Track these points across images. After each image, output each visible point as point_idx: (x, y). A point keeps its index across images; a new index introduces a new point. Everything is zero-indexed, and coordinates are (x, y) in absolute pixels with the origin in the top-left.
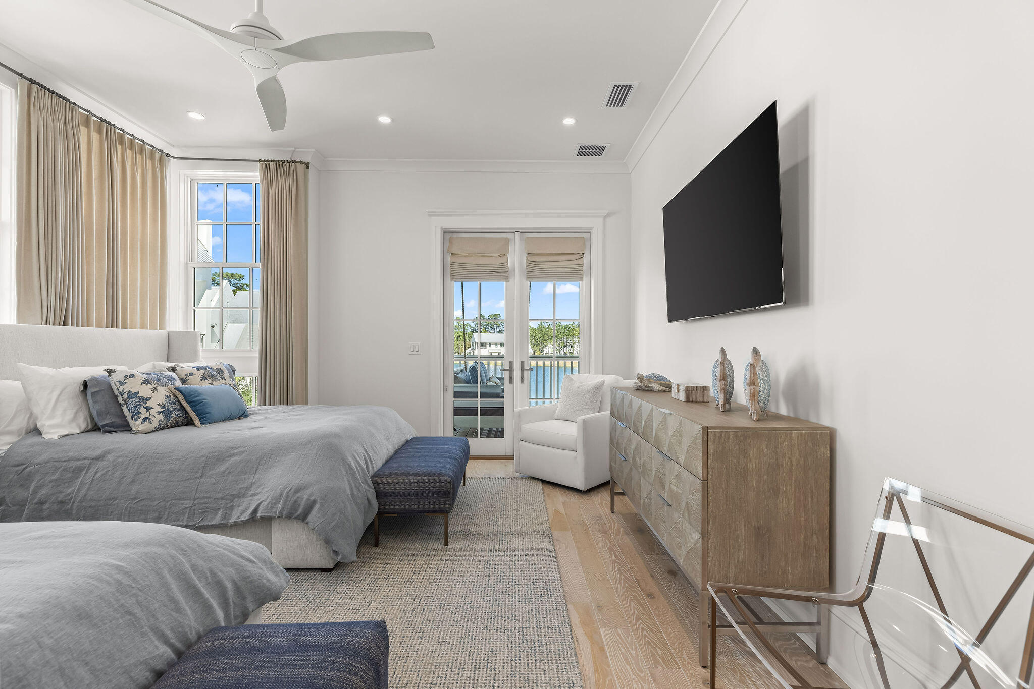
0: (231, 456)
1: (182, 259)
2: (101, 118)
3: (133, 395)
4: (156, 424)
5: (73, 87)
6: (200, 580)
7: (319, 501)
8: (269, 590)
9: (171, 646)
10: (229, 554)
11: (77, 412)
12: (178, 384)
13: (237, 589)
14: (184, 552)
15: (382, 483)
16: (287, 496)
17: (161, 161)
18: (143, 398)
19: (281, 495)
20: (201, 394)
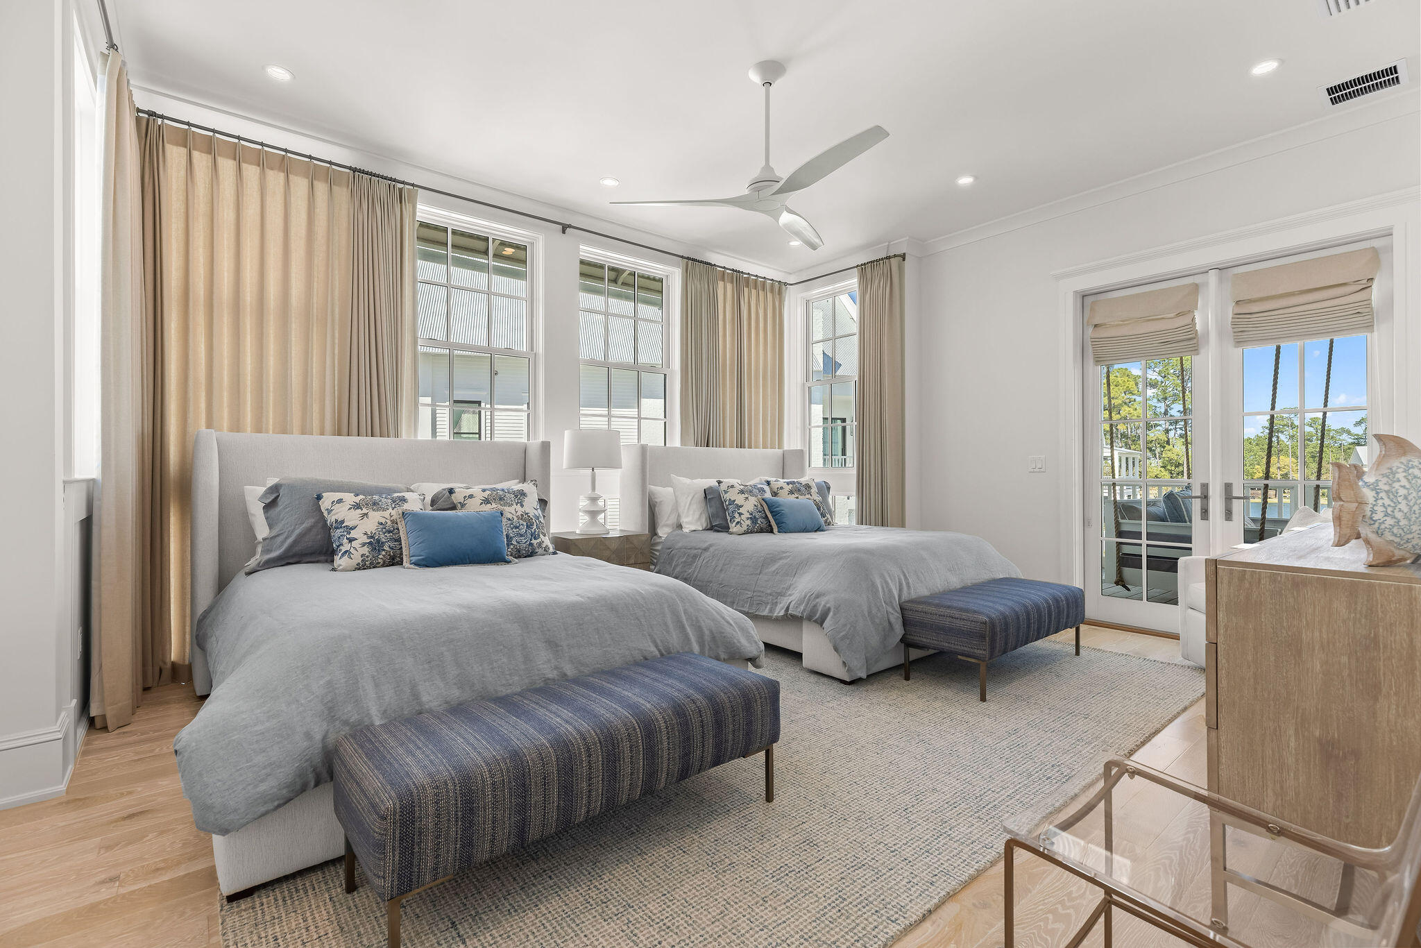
0: (780, 559)
1: (799, 380)
2: (733, 270)
3: (732, 502)
4: (745, 528)
5: (718, 253)
6: (687, 621)
7: (832, 610)
8: (738, 649)
9: (659, 651)
10: (714, 613)
11: (701, 513)
12: (768, 495)
13: (714, 638)
14: (682, 600)
15: (911, 610)
16: (809, 600)
17: (780, 293)
18: (737, 505)
19: (805, 598)
20: (780, 505)
